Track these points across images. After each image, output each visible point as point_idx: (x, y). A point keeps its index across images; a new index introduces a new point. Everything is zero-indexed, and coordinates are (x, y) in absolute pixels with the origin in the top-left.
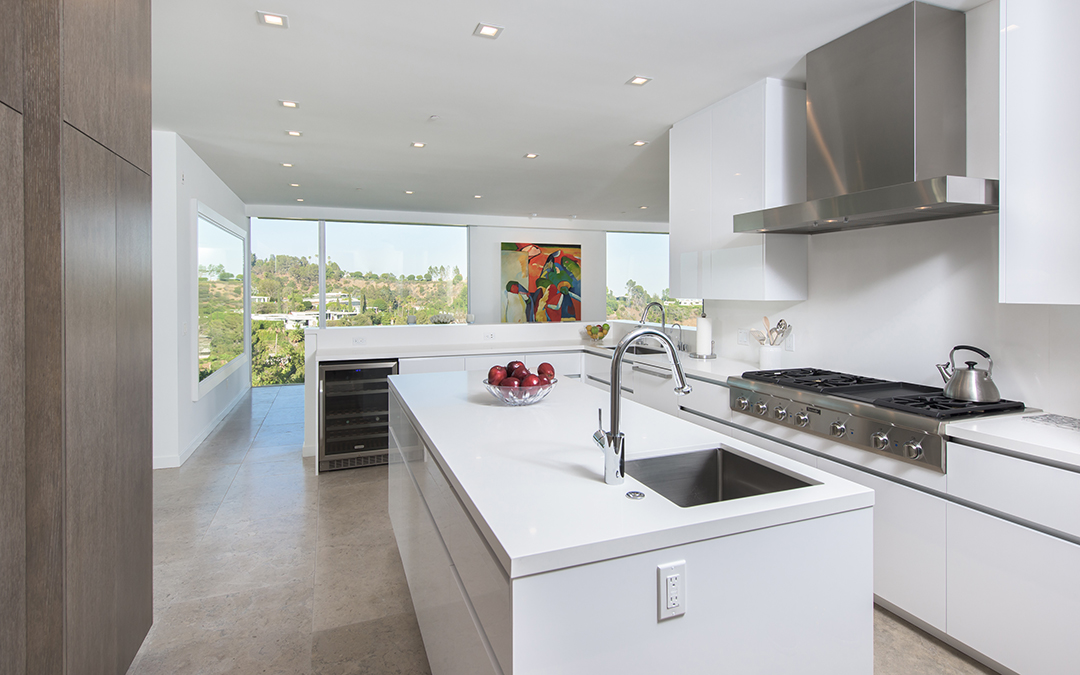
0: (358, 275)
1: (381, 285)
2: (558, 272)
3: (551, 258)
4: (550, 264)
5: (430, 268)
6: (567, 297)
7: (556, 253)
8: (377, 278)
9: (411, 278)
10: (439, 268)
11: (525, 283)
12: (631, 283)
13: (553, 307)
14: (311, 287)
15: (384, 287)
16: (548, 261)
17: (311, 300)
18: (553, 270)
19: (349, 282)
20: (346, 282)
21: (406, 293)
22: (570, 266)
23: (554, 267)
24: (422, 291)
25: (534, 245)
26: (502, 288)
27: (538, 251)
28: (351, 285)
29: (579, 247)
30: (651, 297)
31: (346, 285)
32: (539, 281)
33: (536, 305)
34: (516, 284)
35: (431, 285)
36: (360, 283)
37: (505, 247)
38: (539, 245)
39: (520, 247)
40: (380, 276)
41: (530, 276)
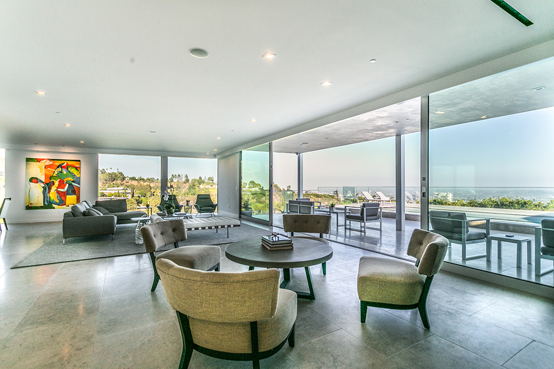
0: (133, 179)
1: (145, 184)
2: (65, 173)
3: (60, 166)
4: (60, 169)
5: (173, 175)
6: (70, 185)
7: (63, 164)
8: (144, 180)
10: (177, 175)
11: (42, 178)
13: (61, 190)
14: (107, 185)
15: (147, 185)
16: (58, 167)
17: (104, 192)
18: (61, 172)
19: (128, 182)
20: (127, 182)
22: (73, 170)
25: (49, 159)
26: (26, 180)
27: (51, 163)
28: (129, 184)
29: (79, 161)
31: (127, 184)
32: (51, 177)
33: (50, 189)
34: (36, 178)
35: (173, 184)
36: (135, 183)
37: (28, 160)
38: (52, 160)
39: (38, 160)
40: (145, 179)
41: (46, 175)
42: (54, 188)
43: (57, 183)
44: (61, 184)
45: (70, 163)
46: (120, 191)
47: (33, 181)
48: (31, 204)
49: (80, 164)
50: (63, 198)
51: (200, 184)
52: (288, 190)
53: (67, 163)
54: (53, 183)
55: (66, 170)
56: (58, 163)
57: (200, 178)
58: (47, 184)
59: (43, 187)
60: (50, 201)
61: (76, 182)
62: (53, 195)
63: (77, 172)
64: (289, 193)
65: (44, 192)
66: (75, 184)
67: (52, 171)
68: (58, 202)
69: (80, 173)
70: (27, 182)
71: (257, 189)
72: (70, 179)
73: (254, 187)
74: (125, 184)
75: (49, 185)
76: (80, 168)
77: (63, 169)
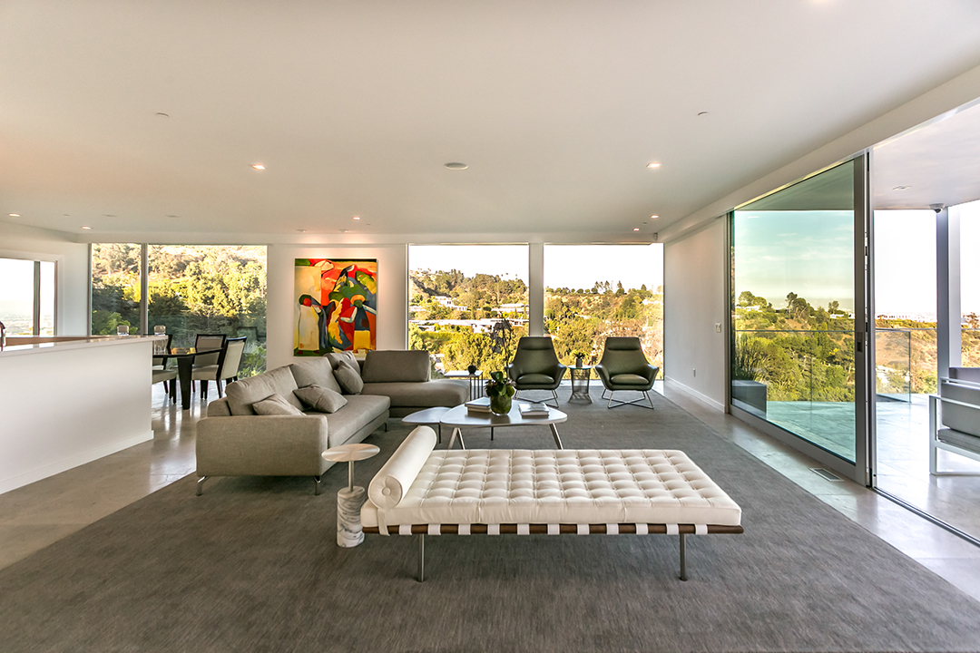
1: (555, 298)
2: (352, 285)
3: (344, 272)
4: (344, 278)
5: (597, 283)
6: (361, 310)
7: (350, 267)
9: (580, 291)
10: (604, 283)
12: (792, 296)
13: (346, 320)
16: (341, 275)
18: (346, 284)
21: (577, 304)
22: (364, 280)
23: (347, 281)
24: (589, 302)
25: (327, 260)
26: (295, 301)
27: (332, 266)
29: (375, 260)
30: (816, 309)
32: (331, 295)
33: (329, 318)
34: (309, 297)
35: (597, 298)
37: (299, 262)
38: (333, 260)
39: (313, 262)
40: (555, 289)
41: (323, 290)
42: (335, 316)
43: (339, 306)
44: (347, 308)
45: (360, 265)
46: (519, 310)
47: (305, 302)
48: (301, 345)
49: (377, 268)
50: (349, 335)
51: (643, 298)
52: (831, 311)
53: (355, 267)
54: (334, 307)
55: (353, 279)
56: (341, 266)
57: (644, 287)
58: (325, 307)
59: (319, 314)
60: (329, 341)
61: (370, 304)
62: (333, 330)
63: (372, 283)
64: (833, 316)
65: (320, 324)
66: (368, 308)
67: (333, 282)
68: (341, 342)
69: (376, 285)
71: (757, 308)
72: (360, 297)
73: (750, 305)
75: (328, 310)
76: (375, 274)
77: (349, 278)
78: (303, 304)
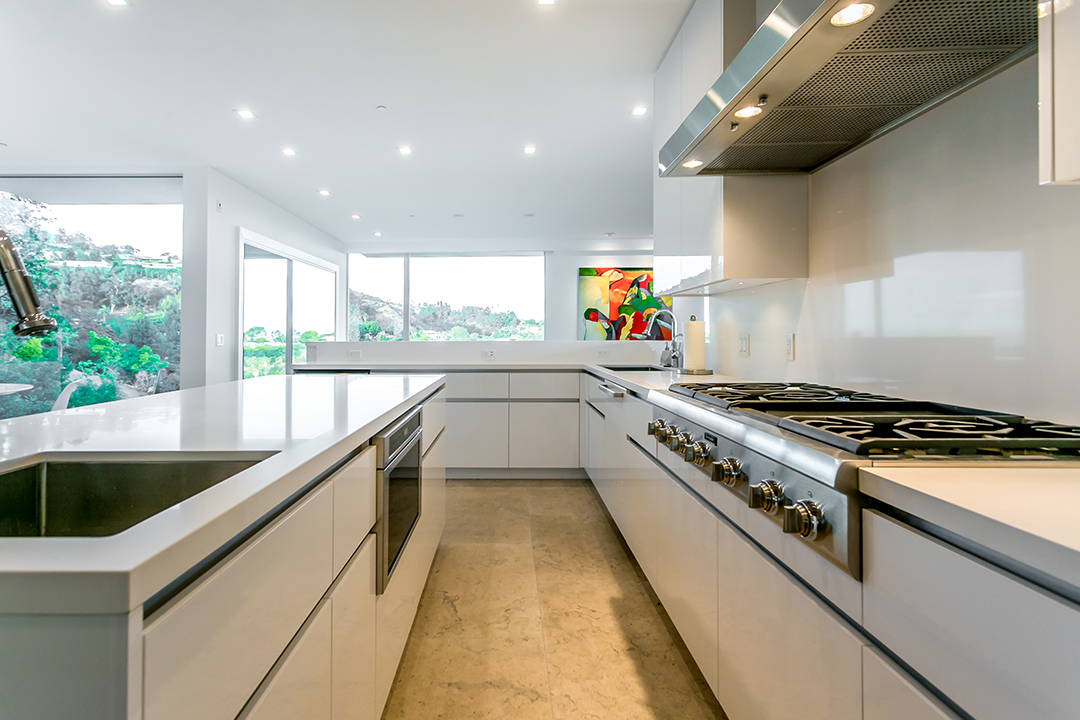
2: (644, 298)
3: (635, 283)
4: (635, 290)
6: (654, 325)
7: (641, 277)
11: (605, 310)
13: (639, 336)
16: (632, 286)
18: (638, 296)
23: (639, 292)
25: (616, 269)
26: (580, 316)
27: (621, 276)
32: (621, 308)
33: (618, 334)
34: (596, 311)
37: (583, 272)
38: (622, 269)
39: (599, 272)
41: (611, 303)
42: (625, 332)
43: (630, 321)
44: (638, 323)
47: (591, 317)
53: (648, 276)
54: (624, 322)
55: (646, 290)
56: (632, 276)
58: (614, 322)
59: (607, 330)
61: (665, 318)
67: (622, 294)
70: (581, 320)
72: (654, 311)
74: (520, 331)
75: (617, 326)
77: (641, 289)
78: (589, 319)
